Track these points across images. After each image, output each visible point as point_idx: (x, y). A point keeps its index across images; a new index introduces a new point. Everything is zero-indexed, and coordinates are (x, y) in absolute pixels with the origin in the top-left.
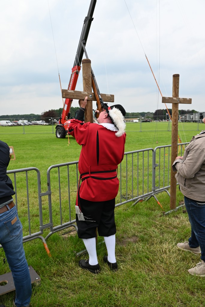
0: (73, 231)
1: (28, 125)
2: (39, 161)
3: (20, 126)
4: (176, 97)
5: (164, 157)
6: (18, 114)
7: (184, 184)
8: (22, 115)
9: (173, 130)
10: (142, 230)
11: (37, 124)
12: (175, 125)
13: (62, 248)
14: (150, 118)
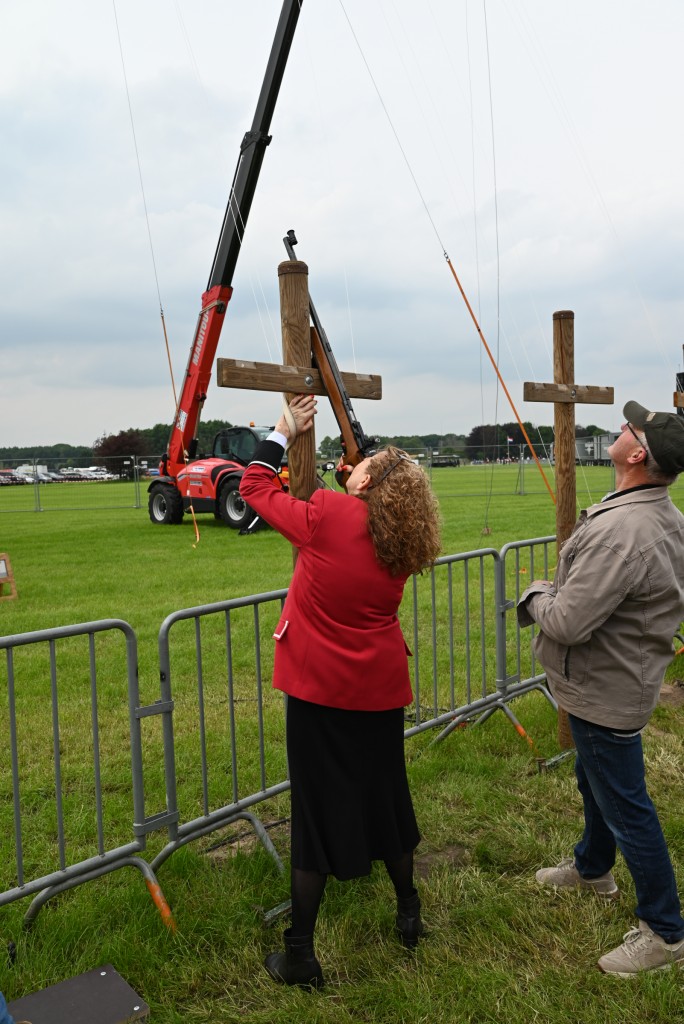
0: (243, 836)
1: (48, 482)
2: (100, 603)
3: (22, 484)
4: (564, 383)
5: (518, 580)
6: (12, 447)
7: (563, 673)
8: (26, 449)
9: (560, 487)
10: (477, 822)
11: (81, 479)
12: (567, 470)
13: (213, 895)
14: (455, 453)
